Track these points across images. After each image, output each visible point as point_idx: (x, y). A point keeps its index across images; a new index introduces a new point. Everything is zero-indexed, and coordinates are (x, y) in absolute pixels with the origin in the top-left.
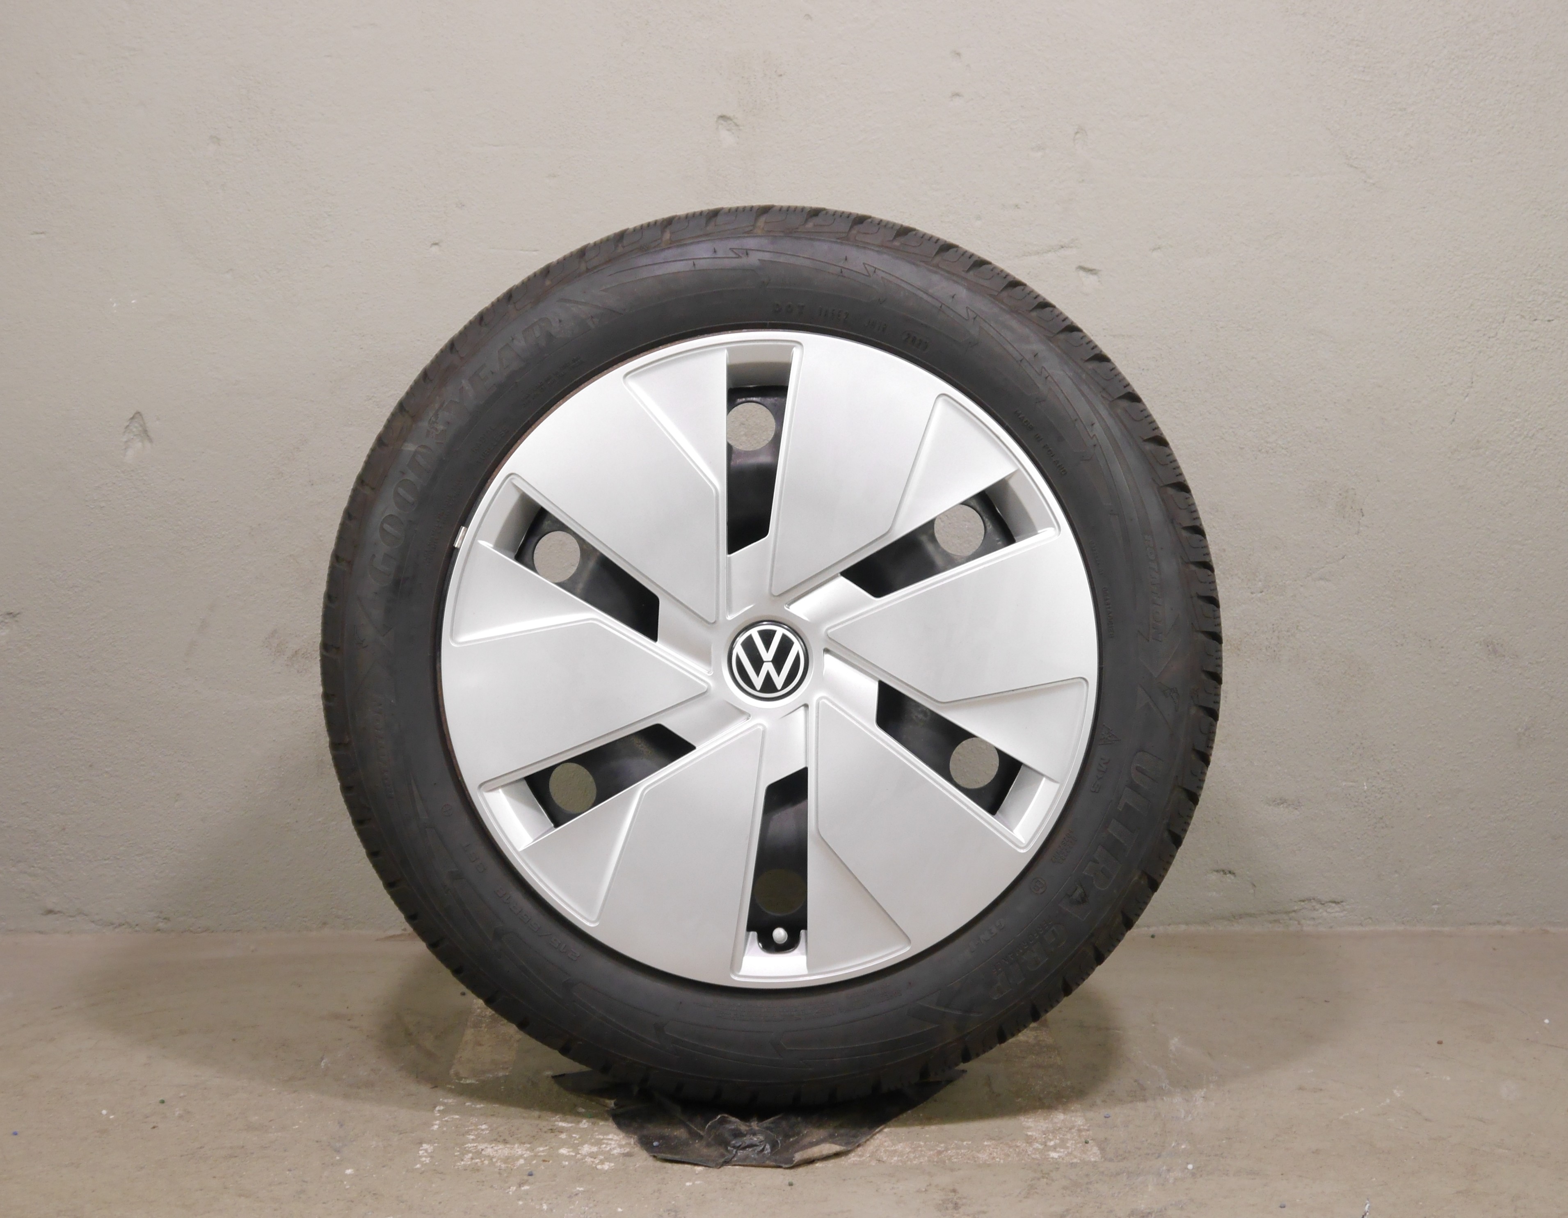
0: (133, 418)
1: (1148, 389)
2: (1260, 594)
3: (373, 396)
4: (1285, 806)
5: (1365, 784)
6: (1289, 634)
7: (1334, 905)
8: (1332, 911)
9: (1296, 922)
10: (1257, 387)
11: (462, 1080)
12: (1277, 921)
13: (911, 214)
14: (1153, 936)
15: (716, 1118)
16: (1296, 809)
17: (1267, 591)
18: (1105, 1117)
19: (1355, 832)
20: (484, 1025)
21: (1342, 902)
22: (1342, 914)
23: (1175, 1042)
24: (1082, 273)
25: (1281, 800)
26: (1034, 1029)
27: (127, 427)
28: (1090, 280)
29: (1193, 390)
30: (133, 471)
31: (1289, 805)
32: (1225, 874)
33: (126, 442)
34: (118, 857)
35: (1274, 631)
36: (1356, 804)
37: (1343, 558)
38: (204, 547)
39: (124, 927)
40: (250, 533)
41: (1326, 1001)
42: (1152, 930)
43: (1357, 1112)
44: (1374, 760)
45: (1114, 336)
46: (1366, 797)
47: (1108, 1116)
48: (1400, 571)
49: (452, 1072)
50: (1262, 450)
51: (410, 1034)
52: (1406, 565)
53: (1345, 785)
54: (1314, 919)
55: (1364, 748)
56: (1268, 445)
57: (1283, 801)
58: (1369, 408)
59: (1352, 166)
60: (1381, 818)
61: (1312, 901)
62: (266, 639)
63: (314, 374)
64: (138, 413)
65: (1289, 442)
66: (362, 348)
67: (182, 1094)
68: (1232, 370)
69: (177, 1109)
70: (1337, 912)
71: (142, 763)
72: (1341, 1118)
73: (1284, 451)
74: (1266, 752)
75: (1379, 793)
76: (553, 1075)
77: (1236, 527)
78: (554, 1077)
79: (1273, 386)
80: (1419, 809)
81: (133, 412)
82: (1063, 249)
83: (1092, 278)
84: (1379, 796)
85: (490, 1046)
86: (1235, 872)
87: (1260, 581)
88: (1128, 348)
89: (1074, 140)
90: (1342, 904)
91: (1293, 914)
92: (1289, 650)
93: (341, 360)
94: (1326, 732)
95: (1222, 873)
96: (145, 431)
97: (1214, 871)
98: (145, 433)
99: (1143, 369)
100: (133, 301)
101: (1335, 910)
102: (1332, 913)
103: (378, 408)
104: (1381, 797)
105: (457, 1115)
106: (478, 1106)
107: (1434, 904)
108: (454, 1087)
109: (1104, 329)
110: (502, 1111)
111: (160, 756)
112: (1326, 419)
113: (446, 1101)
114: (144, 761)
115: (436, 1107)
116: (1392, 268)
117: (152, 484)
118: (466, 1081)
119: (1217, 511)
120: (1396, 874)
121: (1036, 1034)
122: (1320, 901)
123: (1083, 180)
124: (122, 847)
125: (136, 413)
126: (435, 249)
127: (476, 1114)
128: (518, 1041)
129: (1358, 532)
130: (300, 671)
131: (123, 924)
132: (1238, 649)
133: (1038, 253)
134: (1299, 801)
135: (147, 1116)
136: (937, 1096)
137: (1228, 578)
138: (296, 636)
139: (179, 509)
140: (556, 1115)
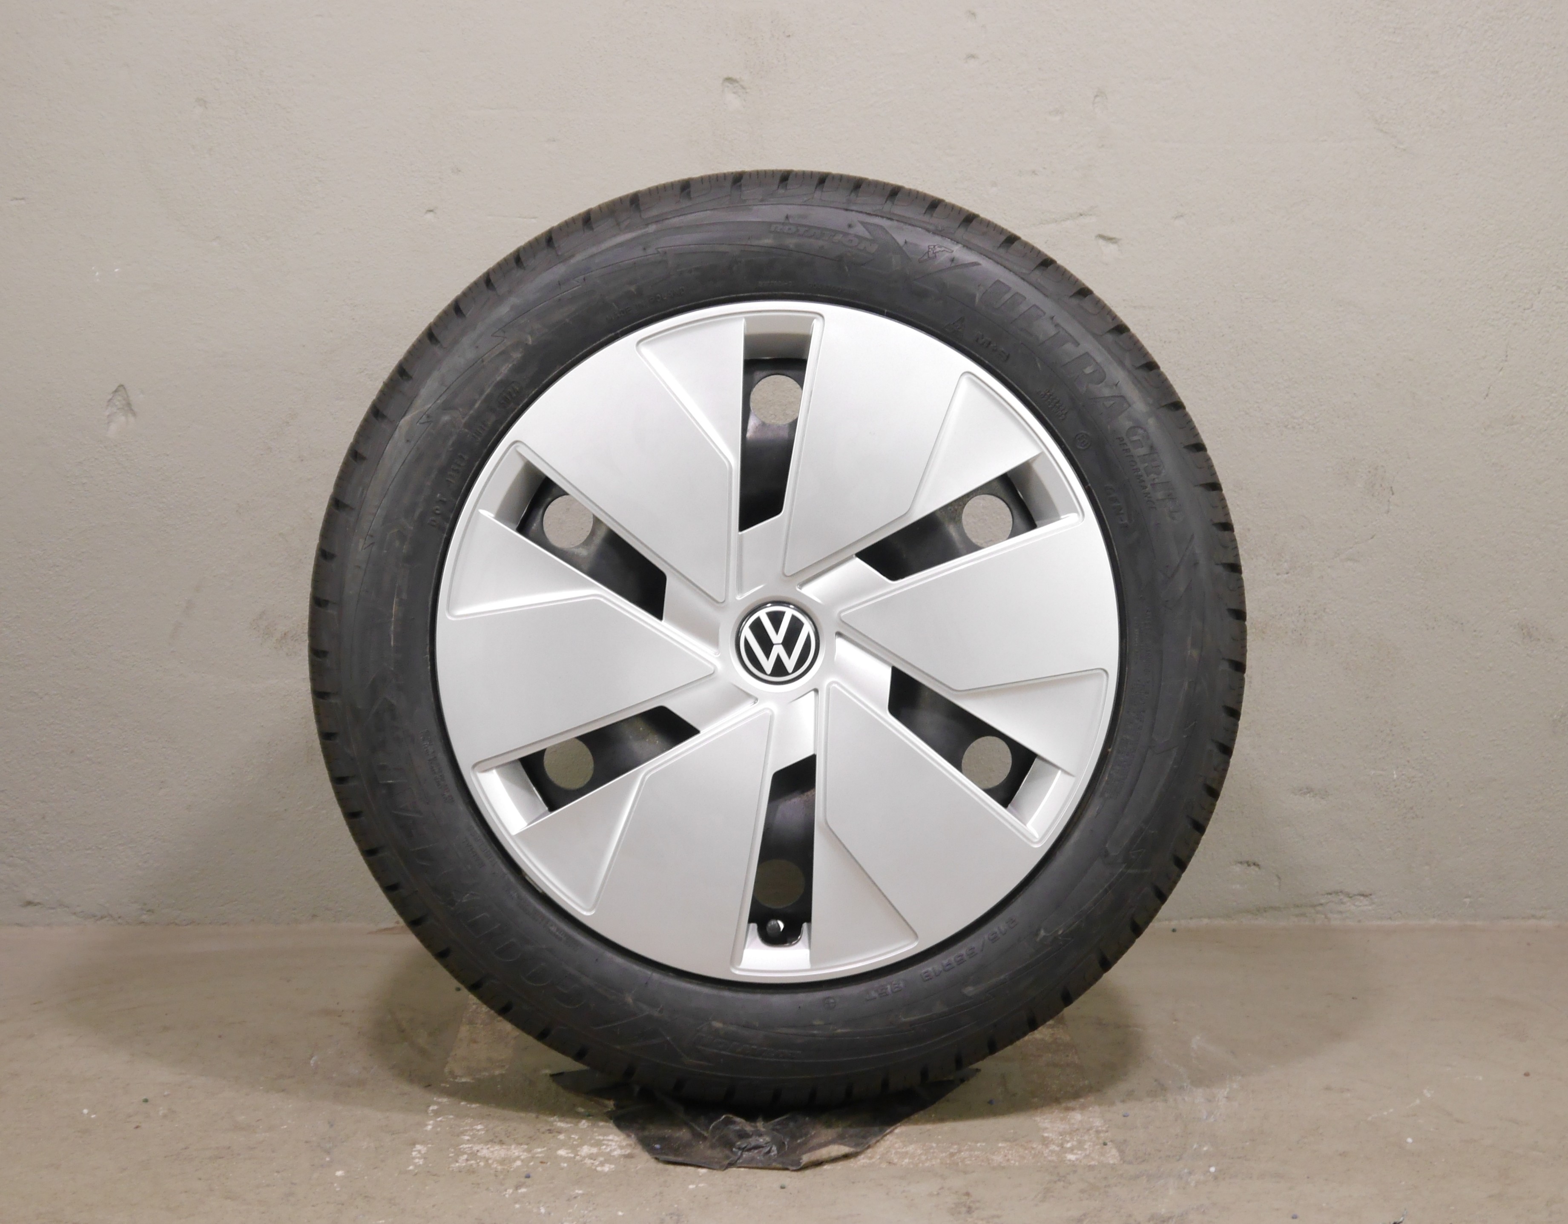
0: (116, 391)
1: (1170, 362)
2: (1286, 575)
3: (365, 369)
4: (1311, 795)
5: (1394, 772)
6: (1316, 616)
7: (1362, 898)
8: (1361, 904)
9: (1323, 916)
10: (1283, 360)
11: (456, 1079)
12: (1303, 915)
13: (924, 181)
14: (1174, 930)
15: (720, 1118)
16: (1323, 798)
17: (1294, 572)
18: (1124, 1116)
19: (1384, 822)
20: (480, 1021)
21: (1371, 895)
22: (1370, 908)
23: (1196, 1042)
24: (1101, 242)
25: (1307, 788)
26: (1052, 1027)
27: (110, 400)
28: (1110, 249)
29: (1216, 364)
30: (116, 446)
31: (1316, 794)
32: (1249, 865)
33: (109, 416)
34: (100, 846)
35: (1300, 614)
36: (1385, 793)
37: (1372, 538)
38: (190, 525)
39: (107, 919)
40: (237, 511)
41: (1353, 998)
42: (1174, 924)
43: (1385, 1113)
44: (1404, 747)
45: (1135, 307)
46: (1395, 787)
47: (1126, 1115)
48: (1431, 551)
49: (447, 1070)
50: (1288, 425)
51: (403, 1031)
52: (1438, 546)
53: (1374, 774)
54: (1341, 912)
55: (1393, 735)
56: (1296, 421)
57: (1309, 790)
58: (1399, 382)
59: (1382, 131)
60: (1412, 808)
61: (1340, 894)
62: (254, 621)
63: (304, 346)
64: (122, 386)
65: (1316, 418)
66: (353, 319)
67: (166, 1093)
68: (1256, 343)
69: (161, 1108)
70: (1366, 905)
71: (126, 749)
72: (1370, 1119)
73: (1311, 427)
74: (1291, 739)
75: (1409, 782)
76: (552, 1073)
77: (1261, 505)
78: (553, 1076)
79: (1299, 359)
80: (1450, 799)
81: (117, 385)
82: (1081, 217)
83: (1112, 247)
84: (1409, 785)
85: (486, 1043)
86: (1260, 863)
87: (1286, 561)
88: (1149, 320)
89: (1094, 103)
90: (1372, 897)
91: (1319, 908)
92: (1316, 634)
93: (332, 331)
94: (1354, 719)
95: (1246, 865)
96: (129, 404)
97: (1239, 863)
98: (129, 407)
99: (1165, 342)
100: (116, 270)
101: (1363, 904)
102: (1360, 906)
103: (371, 380)
104: (1411, 787)
105: (451, 1117)
106: (474, 1106)
107: (1466, 897)
108: (448, 1086)
109: (1124, 300)
110: (499, 1112)
111: (143, 742)
112: (1354, 394)
113: (440, 1100)
114: (127, 747)
115: (429, 1106)
116: (1423, 237)
117: (136, 460)
118: (460, 1081)
119: (1242, 489)
120: (1427, 868)
121: (1052, 1032)
122: (1348, 895)
123: (1103, 146)
124: (105, 837)
125: (119, 386)
126: (430, 216)
127: (471, 1115)
128: (515, 1038)
129: (1388, 511)
130: (289, 654)
131: (105, 917)
132: (1263, 632)
133: (1056, 221)
134: (1326, 792)
135: (130, 1116)
136: (950, 1095)
137: (1252, 559)
138: (285, 618)
139: (163, 486)
140: (555, 1115)
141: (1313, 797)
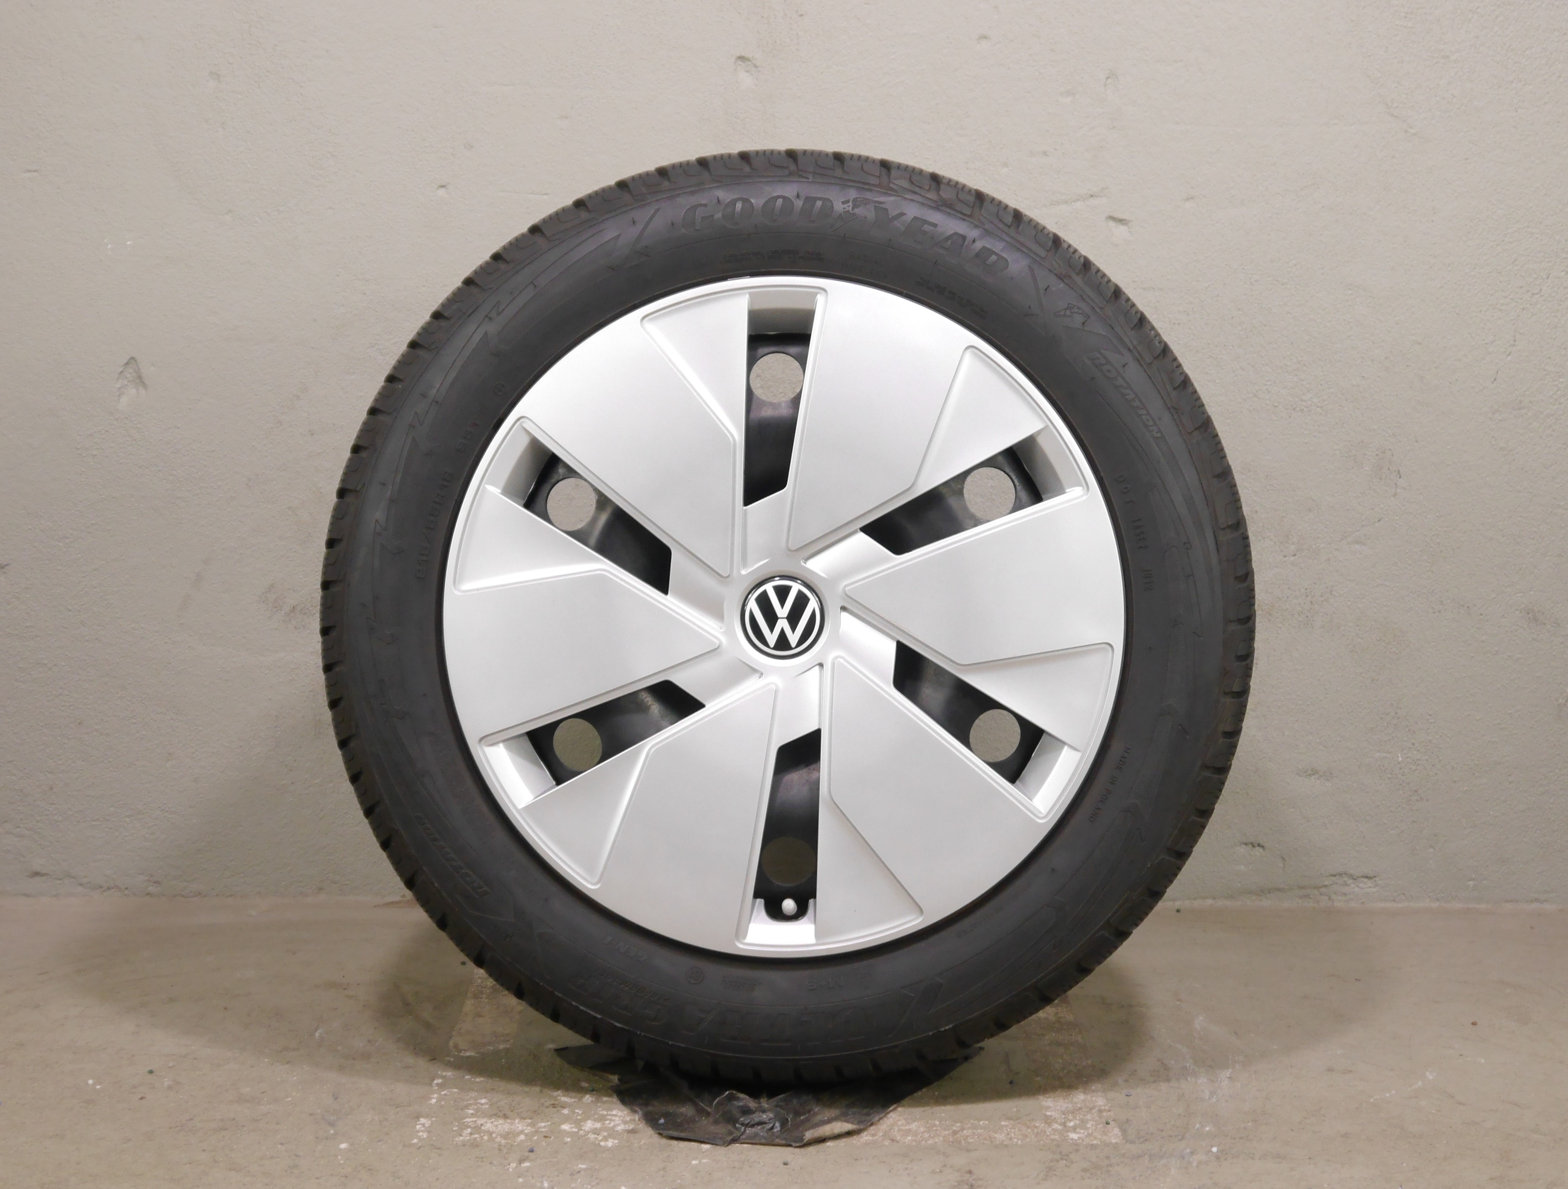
0: (127, 364)
1: (1179, 344)
2: (1293, 558)
3: (377, 344)
4: (1316, 777)
5: (1399, 755)
6: (1323, 599)
7: (1366, 880)
8: (1365, 886)
9: (1327, 898)
10: (1292, 343)
11: (461, 1052)
12: (1307, 896)
14: (1178, 911)
15: (723, 1095)
16: (1328, 780)
17: (1301, 554)
18: (1127, 1098)
19: (1389, 805)
20: (485, 996)
21: (1375, 877)
22: (1374, 890)
23: (1200, 1022)
24: (1112, 224)
25: (1312, 770)
26: (1056, 1006)
27: (121, 373)
28: (1120, 231)
29: (1225, 346)
30: (127, 418)
31: (1321, 776)
32: (1254, 846)
33: (120, 388)
34: (108, 818)
35: (1307, 596)
36: (1390, 776)
37: (1379, 521)
38: (199, 498)
39: (113, 890)
40: (247, 484)
41: (1357, 980)
42: (1178, 904)
43: (1387, 1095)
44: (1409, 730)
45: (1144, 289)
46: (1400, 769)
47: (1129, 1097)
48: (1438, 535)
49: (451, 1043)
50: (1296, 408)
51: (408, 1005)
52: (1445, 529)
53: (1379, 756)
54: (1345, 894)
55: (1399, 718)
56: (1303, 403)
57: (1314, 772)
58: (1408, 366)
59: (1392, 115)
60: (1416, 791)
61: (1344, 875)
62: (263, 593)
64: (133, 358)
65: (1324, 401)
66: (365, 294)
67: (171, 1065)
68: (1265, 325)
69: (166, 1079)
70: (1370, 887)
71: (134, 721)
72: (1372, 1100)
73: (1319, 410)
74: (1297, 721)
75: (1414, 765)
76: (557, 1048)
77: (1269, 488)
78: (557, 1050)
79: (1308, 342)
80: (1455, 782)
81: (128, 357)
82: (1092, 198)
83: (1122, 228)
84: (1414, 768)
85: (491, 1017)
86: (1264, 844)
87: (1293, 543)
88: (1158, 301)
89: (1105, 85)
90: (1376, 879)
91: (1323, 890)
92: (1323, 616)
93: (343, 306)
94: (1360, 702)
95: (1250, 846)
96: (140, 377)
97: (1243, 843)
98: (140, 380)
99: (1175, 323)
100: (128, 243)
101: (1367, 887)
102: (1364, 888)
103: (382, 355)
104: (1416, 770)
105: (456, 1090)
106: (478, 1080)
107: (1470, 881)
108: (452, 1060)
109: (1134, 282)
110: (503, 1085)
111: (152, 714)
112: (1363, 377)
113: (444, 1074)
114: (135, 719)
115: (434, 1080)
116: (1433, 221)
117: (146, 433)
118: (465, 1055)
119: (1249, 471)
120: (1431, 850)
121: (1056, 1011)
122: (1352, 877)
123: (1114, 127)
124: (112, 809)
125: (130, 359)
126: (441, 192)
127: (476, 1088)
128: (520, 1012)
129: (1395, 495)
130: (298, 627)
131: (113, 888)
132: (1270, 614)
133: (1066, 202)
134: (1331, 774)
135: (135, 1087)
136: (954, 1073)
137: (1260, 541)
138: (294, 591)
139: (174, 458)
140: (559, 1090)
141: (1318, 778)
